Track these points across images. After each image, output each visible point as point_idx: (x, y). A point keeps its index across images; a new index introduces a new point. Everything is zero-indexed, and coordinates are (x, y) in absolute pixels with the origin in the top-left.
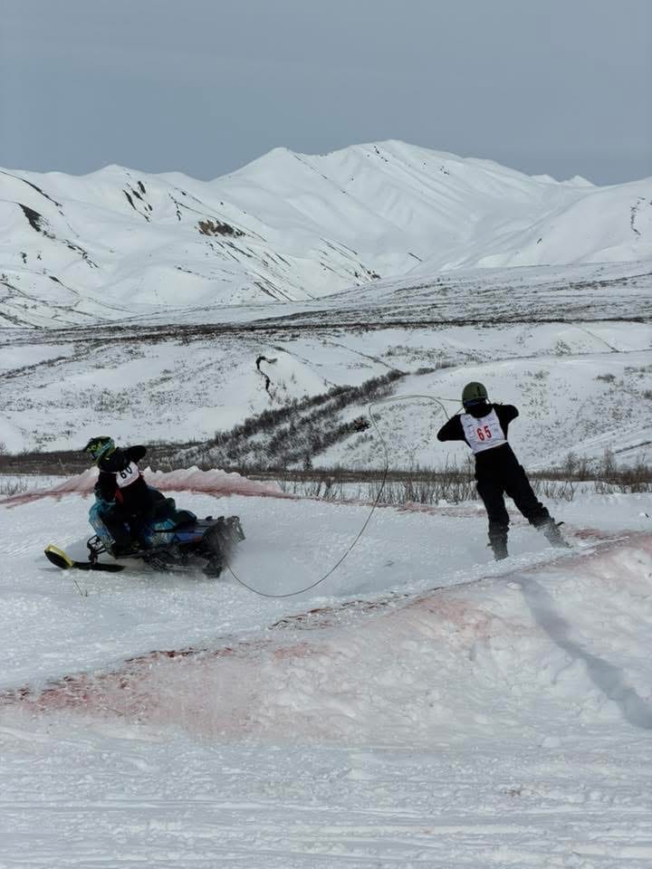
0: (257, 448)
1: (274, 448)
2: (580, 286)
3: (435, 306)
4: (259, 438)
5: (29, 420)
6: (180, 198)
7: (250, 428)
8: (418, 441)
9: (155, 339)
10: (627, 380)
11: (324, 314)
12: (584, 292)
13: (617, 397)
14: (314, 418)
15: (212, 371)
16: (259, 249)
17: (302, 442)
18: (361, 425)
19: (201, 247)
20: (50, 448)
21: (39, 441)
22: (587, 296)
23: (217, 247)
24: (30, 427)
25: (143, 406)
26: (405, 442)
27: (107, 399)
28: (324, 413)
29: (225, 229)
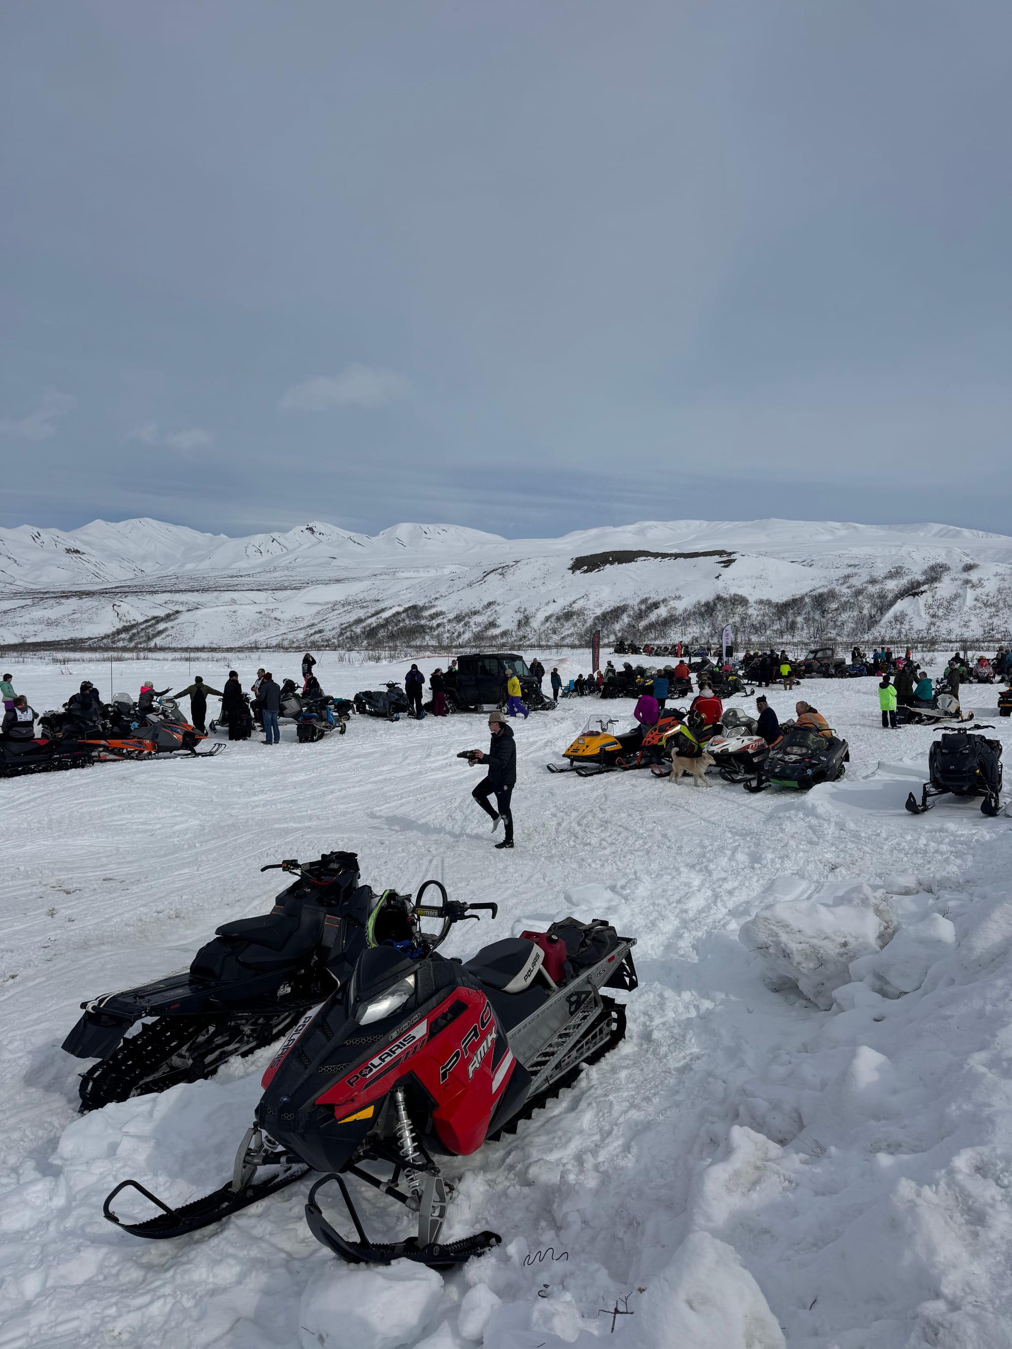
0: (124, 639)
1: (131, 639)
2: (232, 577)
3: (176, 584)
4: (123, 636)
5: (17, 630)
6: (56, 539)
7: (119, 632)
8: (190, 636)
9: (67, 597)
10: (267, 613)
11: (129, 587)
12: (234, 579)
13: (264, 619)
14: (147, 628)
15: (94, 610)
16: (93, 560)
17: (142, 637)
18: (165, 630)
19: (67, 559)
20: (29, 641)
21: (23, 638)
22: (235, 581)
23: (74, 559)
24: (18, 633)
25: (65, 624)
26: (185, 636)
27: (50, 621)
28: (150, 626)
29: (77, 552)
